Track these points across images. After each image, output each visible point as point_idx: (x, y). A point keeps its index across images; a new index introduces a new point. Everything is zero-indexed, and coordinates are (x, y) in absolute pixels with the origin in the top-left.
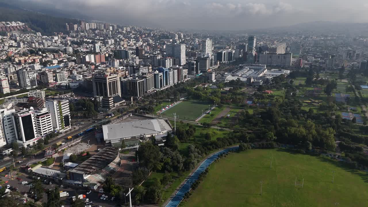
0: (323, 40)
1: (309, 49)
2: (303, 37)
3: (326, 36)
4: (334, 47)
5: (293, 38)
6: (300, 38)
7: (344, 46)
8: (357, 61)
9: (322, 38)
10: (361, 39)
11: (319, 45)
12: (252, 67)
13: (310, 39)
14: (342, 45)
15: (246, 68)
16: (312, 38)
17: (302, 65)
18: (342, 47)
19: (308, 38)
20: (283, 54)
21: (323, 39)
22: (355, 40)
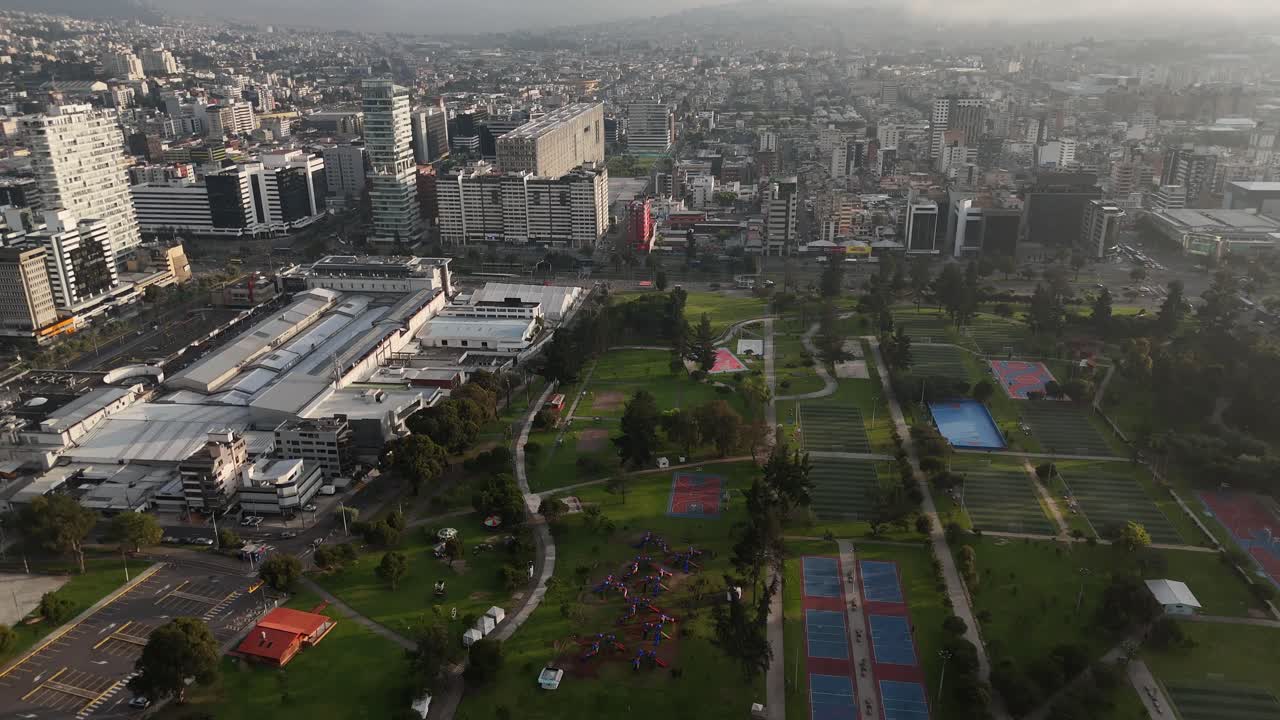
0: (763, 75)
1: (706, 123)
2: (695, 61)
3: (773, 59)
4: (799, 110)
5: (661, 66)
6: (685, 67)
7: (834, 104)
8: (886, 184)
9: (759, 66)
10: (886, 68)
11: (745, 100)
12: (357, 284)
13: (718, 70)
14: (825, 99)
15: (317, 298)
16: (725, 64)
17: (651, 235)
18: (825, 105)
19: (712, 66)
20: (555, 182)
21: (763, 68)
22: (868, 73)
